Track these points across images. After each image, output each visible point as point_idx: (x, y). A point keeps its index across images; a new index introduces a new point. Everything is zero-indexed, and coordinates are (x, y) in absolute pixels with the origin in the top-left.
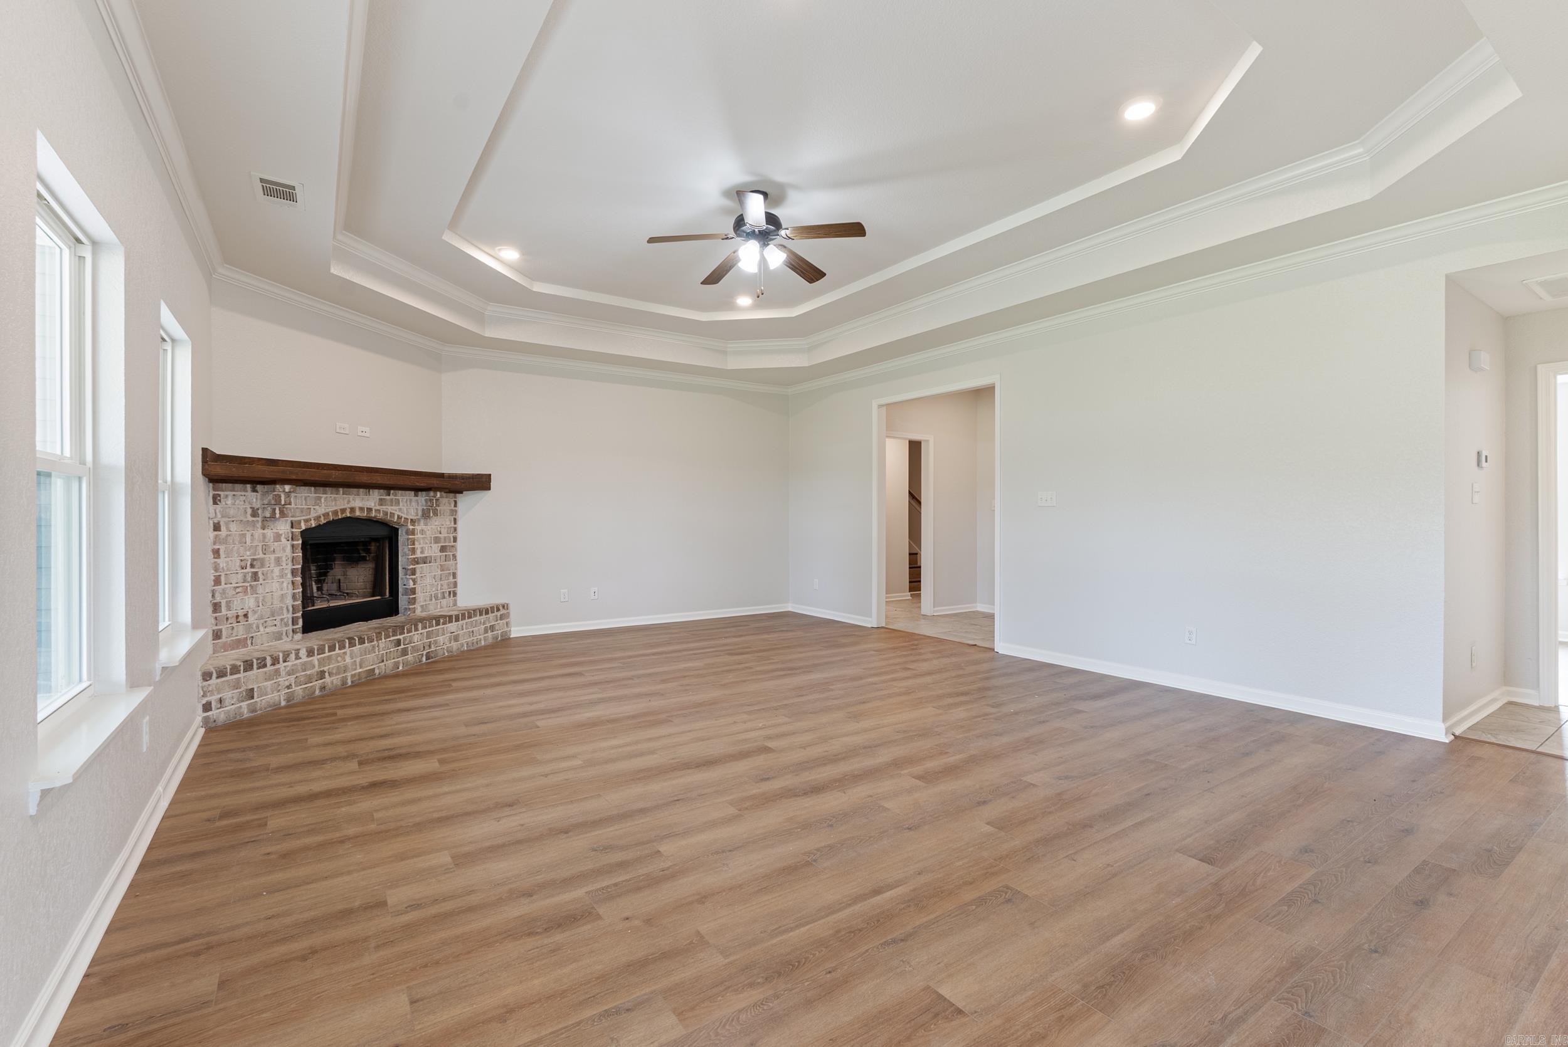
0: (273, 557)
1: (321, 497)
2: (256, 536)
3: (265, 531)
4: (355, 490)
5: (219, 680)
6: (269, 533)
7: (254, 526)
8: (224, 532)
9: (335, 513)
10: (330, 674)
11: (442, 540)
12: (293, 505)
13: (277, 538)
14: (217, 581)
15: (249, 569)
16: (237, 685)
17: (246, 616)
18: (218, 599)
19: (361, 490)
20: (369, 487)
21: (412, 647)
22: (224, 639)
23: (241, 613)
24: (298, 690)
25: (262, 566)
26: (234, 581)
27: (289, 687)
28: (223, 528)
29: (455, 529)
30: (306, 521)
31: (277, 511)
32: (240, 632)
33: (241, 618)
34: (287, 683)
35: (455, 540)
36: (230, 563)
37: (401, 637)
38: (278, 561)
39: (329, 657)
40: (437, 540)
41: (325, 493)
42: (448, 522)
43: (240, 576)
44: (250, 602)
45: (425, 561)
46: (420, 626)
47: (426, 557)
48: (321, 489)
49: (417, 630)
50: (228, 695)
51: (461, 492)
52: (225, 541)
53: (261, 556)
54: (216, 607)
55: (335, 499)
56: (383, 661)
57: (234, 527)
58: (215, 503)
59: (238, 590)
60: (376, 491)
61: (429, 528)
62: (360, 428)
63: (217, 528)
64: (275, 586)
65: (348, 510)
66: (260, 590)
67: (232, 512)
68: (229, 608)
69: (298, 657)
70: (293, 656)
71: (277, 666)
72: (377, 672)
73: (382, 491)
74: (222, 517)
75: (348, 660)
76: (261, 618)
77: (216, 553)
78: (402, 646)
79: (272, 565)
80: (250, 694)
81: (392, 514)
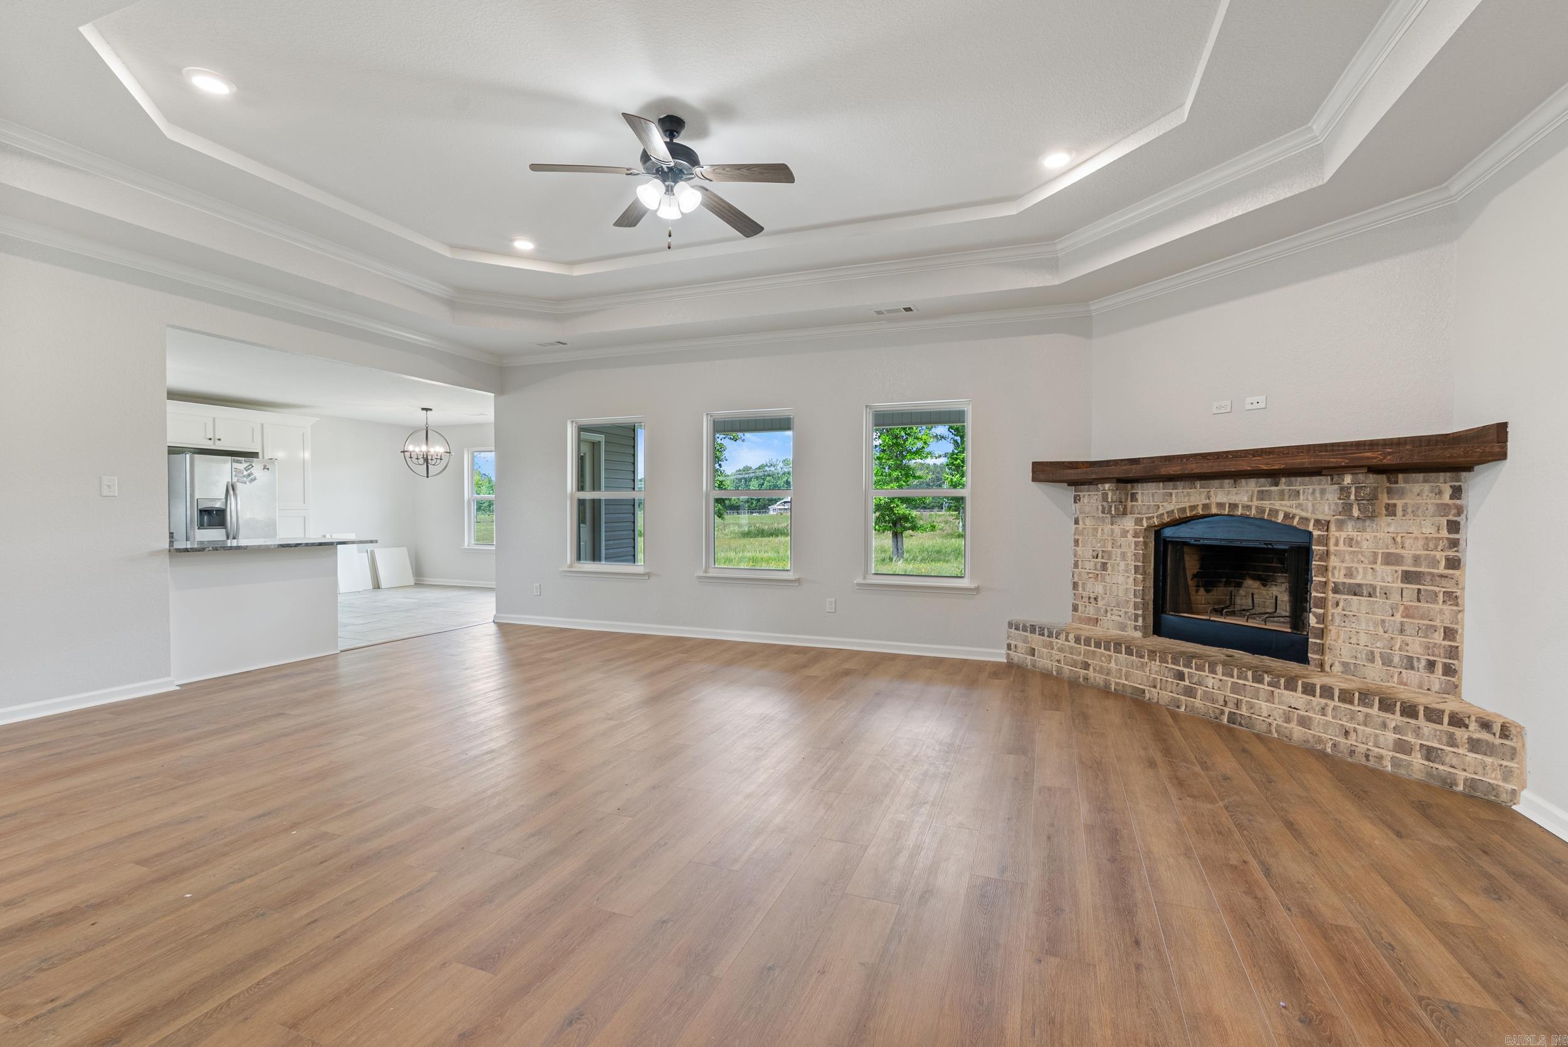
0: (1119, 551)
1: (1171, 494)
2: (1106, 531)
3: (1113, 527)
4: (1216, 482)
5: (1016, 631)
6: (1116, 528)
7: (1104, 521)
8: (1081, 526)
9: (1183, 510)
10: (1094, 669)
11: (1409, 561)
12: (1140, 502)
13: (1124, 533)
14: (1076, 565)
15: (1099, 560)
16: (1025, 641)
17: (1096, 599)
18: (1076, 580)
19: (1227, 481)
20: (1237, 476)
21: (1205, 692)
22: (1079, 613)
23: (1092, 596)
24: (1067, 669)
25: (1110, 558)
26: (1088, 567)
27: (1059, 661)
28: (1081, 522)
29: (1454, 544)
30: (1148, 518)
31: (1113, 509)
32: (1091, 611)
33: (1092, 600)
34: (1057, 658)
35: (1454, 563)
36: (1085, 552)
37: (1186, 670)
38: (1123, 555)
39: (1094, 652)
40: (1390, 559)
41: (1175, 488)
42: (1430, 526)
43: (1092, 564)
44: (1099, 589)
45: (1355, 591)
46: (1219, 669)
47: (1359, 585)
48: (1171, 484)
50: (1020, 644)
51: (1469, 468)
52: (1081, 533)
53: (1110, 549)
54: (1075, 585)
55: (1188, 494)
56: (1155, 687)
57: (1088, 521)
58: (1075, 502)
59: (1091, 575)
60: (1252, 482)
61: (1367, 535)
62: (1249, 400)
63: (1077, 522)
64: (1121, 579)
65: (1201, 506)
66: (1108, 579)
67: (1087, 509)
68: (1084, 589)
70: (1063, 636)
72: (1147, 695)
73: (1263, 480)
74: (1080, 513)
75: (1113, 665)
76: (1108, 605)
77: (1076, 542)
78: (1187, 683)
79: (1118, 559)
80: (1032, 652)
81: (1275, 512)
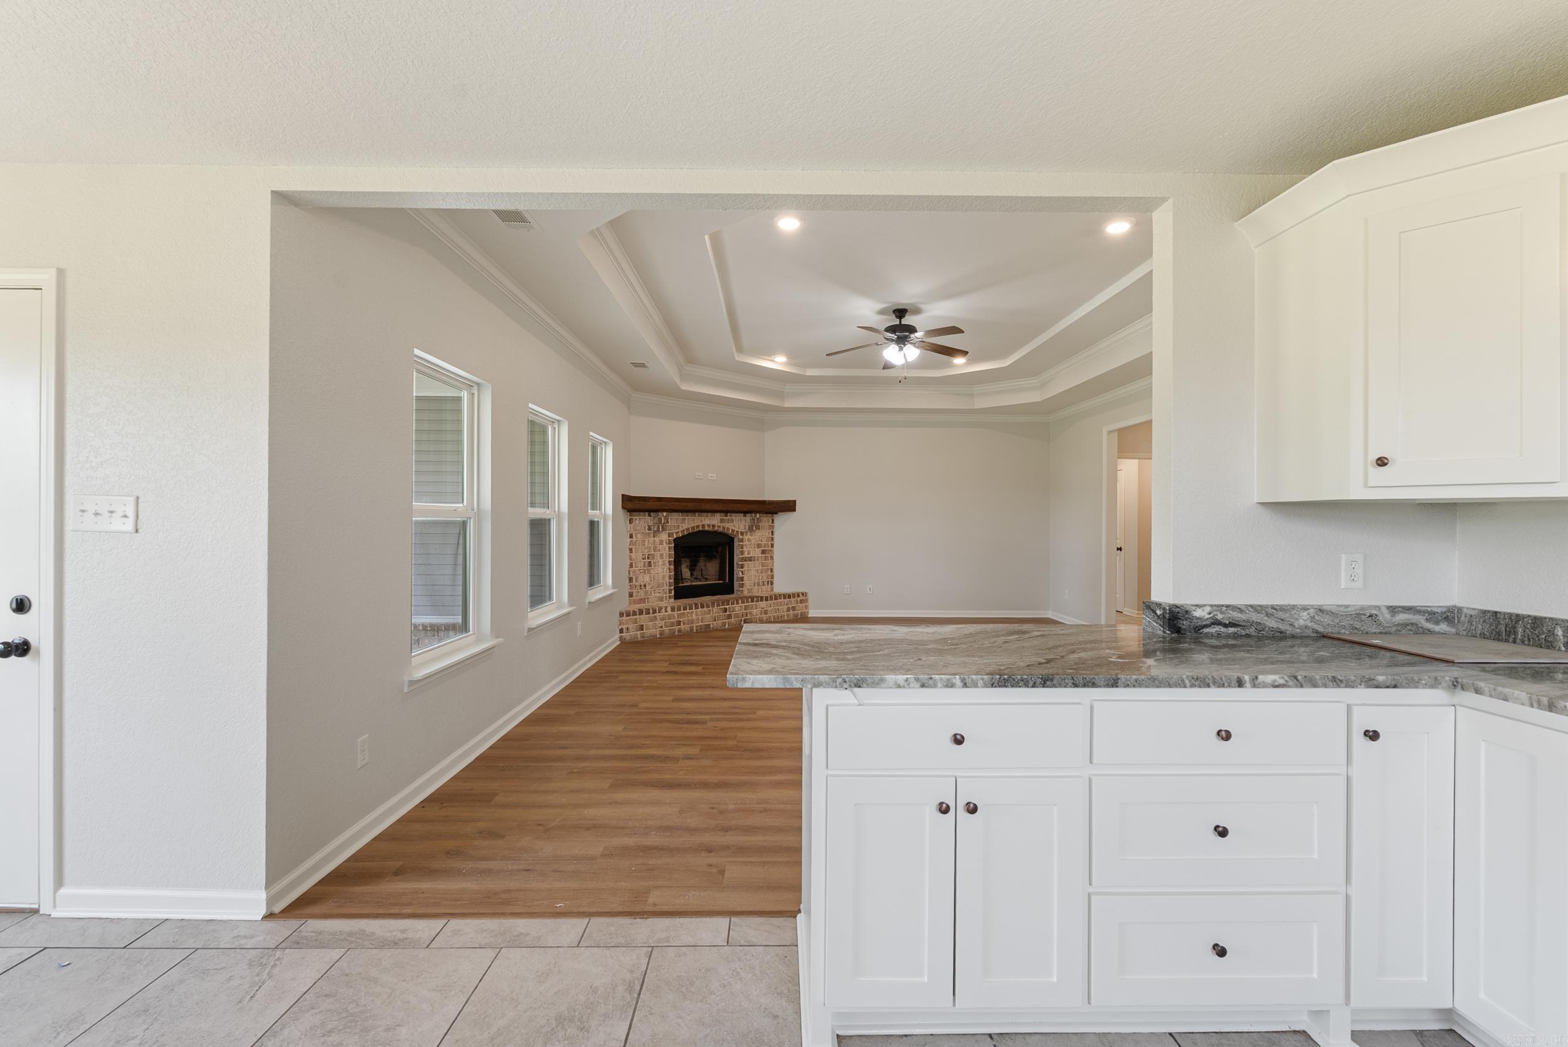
0: (659, 553)
1: (685, 519)
2: (650, 542)
3: (655, 539)
4: (705, 514)
5: (627, 618)
6: (657, 539)
7: (649, 536)
8: (634, 539)
9: (693, 528)
10: (684, 624)
11: (763, 546)
12: (670, 524)
13: (661, 542)
14: (631, 566)
15: (646, 560)
16: (635, 622)
17: (645, 586)
18: (631, 576)
19: (709, 514)
20: (714, 512)
21: (735, 614)
22: (634, 597)
23: (643, 584)
24: (666, 629)
25: (653, 558)
26: (639, 566)
27: (661, 627)
28: (634, 537)
29: (772, 539)
30: (677, 533)
31: (660, 527)
32: (642, 594)
33: (642, 587)
34: (660, 625)
35: (772, 546)
36: (638, 556)
37: (727, 607)
38: (661, 555)
39: (683, 613)
40: (759, 546)
41: (687, 516)
42: (767, 534)
43: (642, 563)
44: (647, 578)
45: (750, 559)
46: (740, 601)
47: (751, 557)
48: (685, 514)
49: (738, 603)
50: (631, 626)
51: (776, 513)
52: (635, 544)
53: (653, 552)
54: (631, 580)
55: (693, 520)
56: (715, 620)
57: (639, 536)
58: (630, 523)
59: (641, 571)
60: (719, 514)
61: (753, 537)
62: (710, 475)
63: (631, 536)
64: (660, 570)
65: (701, 526)
66: (652, 572)
67: (638, 528)
68: (636, 581)
69: (666, 611)
70: (663, 610)
71: (655, 615)
72: (712, 626)
73: (722, 514)
74: (634, 530)
75: (694, 617)
76: (652, 588)
77: (631, 550)
78: (728, 613)
79: (659, 558)
80: (642, 628)
81: (728, 529)
